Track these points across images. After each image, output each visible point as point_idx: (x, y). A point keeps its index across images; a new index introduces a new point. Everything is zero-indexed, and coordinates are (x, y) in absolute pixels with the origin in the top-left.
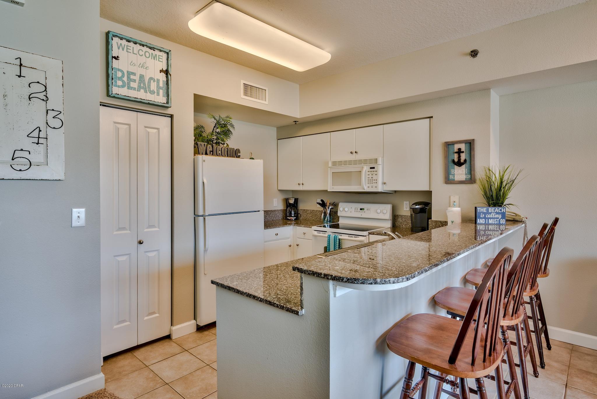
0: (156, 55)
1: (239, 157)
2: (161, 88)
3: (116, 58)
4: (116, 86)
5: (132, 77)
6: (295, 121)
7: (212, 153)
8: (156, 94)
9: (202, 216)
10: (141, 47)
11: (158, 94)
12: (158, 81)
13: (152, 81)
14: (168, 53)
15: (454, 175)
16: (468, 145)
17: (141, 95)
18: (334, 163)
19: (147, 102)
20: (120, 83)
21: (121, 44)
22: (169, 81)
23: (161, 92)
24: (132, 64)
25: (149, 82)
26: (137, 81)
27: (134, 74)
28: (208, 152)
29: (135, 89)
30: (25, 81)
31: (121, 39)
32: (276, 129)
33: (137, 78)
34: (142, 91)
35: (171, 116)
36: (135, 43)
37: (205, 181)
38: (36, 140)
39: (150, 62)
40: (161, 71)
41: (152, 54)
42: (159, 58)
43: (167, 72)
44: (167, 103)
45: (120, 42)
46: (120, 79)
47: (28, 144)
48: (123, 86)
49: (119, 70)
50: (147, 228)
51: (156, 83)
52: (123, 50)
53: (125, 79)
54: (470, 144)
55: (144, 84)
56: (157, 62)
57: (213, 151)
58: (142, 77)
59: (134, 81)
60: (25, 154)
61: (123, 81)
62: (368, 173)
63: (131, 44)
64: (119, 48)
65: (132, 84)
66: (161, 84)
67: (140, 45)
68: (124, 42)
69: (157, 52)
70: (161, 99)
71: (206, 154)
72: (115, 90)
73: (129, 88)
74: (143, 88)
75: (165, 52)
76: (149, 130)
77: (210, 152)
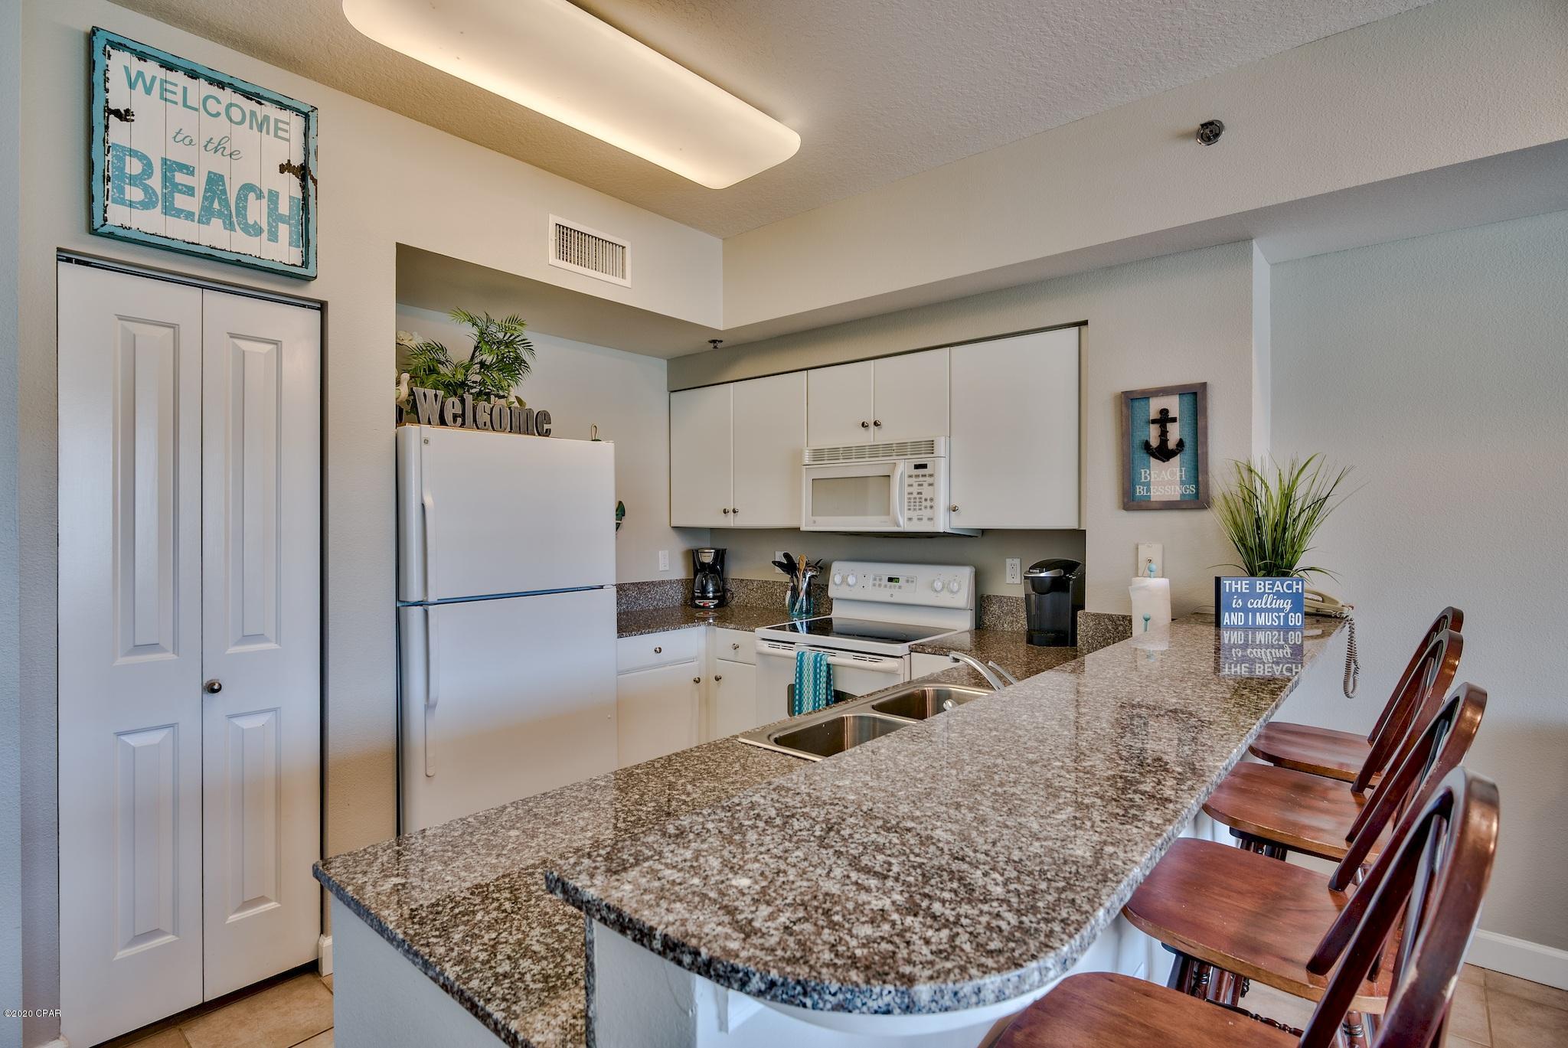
0: (266, 118)
1: (547, 433)
2: (281, 218)
3: (124, 116)
4: (121, 201)
5: (180, 178)
6: (714, 341)
7: (459, 420)
8: (265, 235)
9: (416, 604)
10: (214, 90)
11: (273, 237)
12: (274, 197)
13: (252, 196)
14: (306, 116)
15: (1148, 484)
16: (1188, 399)
17: (213, 235)
18: (818, 455)
19: (234, 257)
20: (135, 194)
21: (140, 74)
22: (312, 200)
23: (284, 230)
24: (181, 138)
25: (242, 198)
26: (200, 192)
27: (189, 170)
28: (449, 418)
29: (189, 216)
31: (142, 57)
32: (665, 363)
33: (199, 182)
34: (217, 223)
35: (322, 307)
36: (193, 75)
37: (429, 501)
39: (244, 137)
40: (283, 169)
41: (253, 114)
42: (277, 128)
43: (303, 173)
44: (305, 264)
45: (136, 65)
46: (133, 180)
48: (146, 205)
49: (133, 153)
50: (237, 644)
51: (265, 201)
52: (148, 91)
53: (156, 182)
54: (1195, 396)
55: (225, 203)
56: (269, 140)
57: (463, 415)
58: (215, 181)
59: (190, 191)
61: (146, 189)
62: (907, 481)
63: (179, 78)
64: (132, 86)
65: (180, 201)
66: (284, 208)
67: (212, 81)
68: (151, 68)
69: (270, 110)
70: (283, 252)
71: (443, 422)
72: (117, 216)
73: (169, 210)
74: (220, 214)
75: (298, 111)
76: (244, 345)
77: (455, 416)
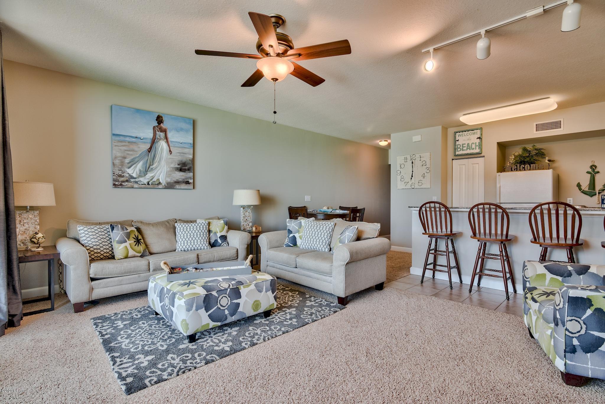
2: (477, 146)
3: (458, 140)
4: (457, 151)
5: (464, 146)
7: (516, 170)
11: (476, 149)
12: (476, 143)
19: (471, 153)
20: (459, 150)
22: (481, 141)
23: (477, 147)
24: (464, 140)
25: (472, 145)
26: (466, 147)
27: (465, 144)
28: (513, 169)
30: (421, 161)
31: (460, 132)
33: (466, 145)
34: (468, 150)
35: (484, 156)
36: (465, 131)
38: (423, 177)
39: (472, 136)
40: (477, 138)
41: (473, 133)
42: (476, 133)
43: (480, 138)
44: (481, 151)
45: (459, 134)
46: (459, 148)
47: (421, 178)
48: (460, 151)
49: (459, 145)
53: (461, 147)
55: (469, 146)
56: (475, 135)
57: (517, 169)
58: (468, 144)
59: (465, 147)
60: (421, 181)
61: (460, 149)
63: (464, 133)
64: (459, 136)
65: (464, 149)
66: (477, 144)
67: (468, 131)
68: (461, 133)
69: (475, 131)
70: (478, 150)
71: (512, 171)
72: (457, 153)
74: (469, 148)
75: (479, 129)
76: (473, 165)
77: (515, 169)
